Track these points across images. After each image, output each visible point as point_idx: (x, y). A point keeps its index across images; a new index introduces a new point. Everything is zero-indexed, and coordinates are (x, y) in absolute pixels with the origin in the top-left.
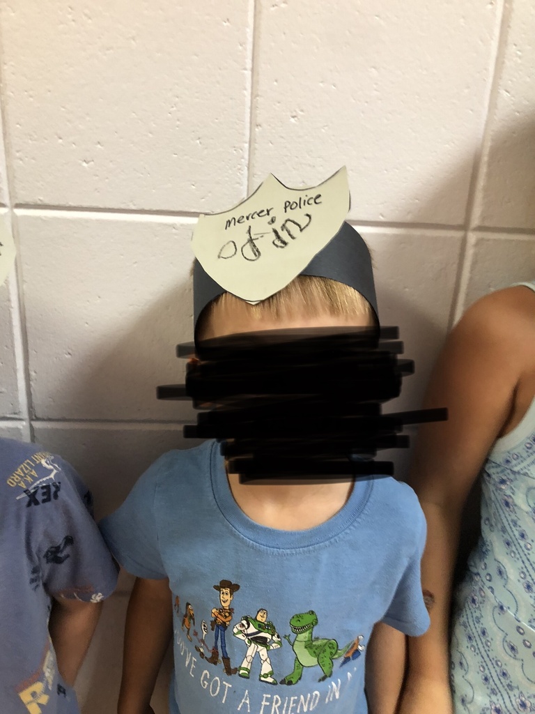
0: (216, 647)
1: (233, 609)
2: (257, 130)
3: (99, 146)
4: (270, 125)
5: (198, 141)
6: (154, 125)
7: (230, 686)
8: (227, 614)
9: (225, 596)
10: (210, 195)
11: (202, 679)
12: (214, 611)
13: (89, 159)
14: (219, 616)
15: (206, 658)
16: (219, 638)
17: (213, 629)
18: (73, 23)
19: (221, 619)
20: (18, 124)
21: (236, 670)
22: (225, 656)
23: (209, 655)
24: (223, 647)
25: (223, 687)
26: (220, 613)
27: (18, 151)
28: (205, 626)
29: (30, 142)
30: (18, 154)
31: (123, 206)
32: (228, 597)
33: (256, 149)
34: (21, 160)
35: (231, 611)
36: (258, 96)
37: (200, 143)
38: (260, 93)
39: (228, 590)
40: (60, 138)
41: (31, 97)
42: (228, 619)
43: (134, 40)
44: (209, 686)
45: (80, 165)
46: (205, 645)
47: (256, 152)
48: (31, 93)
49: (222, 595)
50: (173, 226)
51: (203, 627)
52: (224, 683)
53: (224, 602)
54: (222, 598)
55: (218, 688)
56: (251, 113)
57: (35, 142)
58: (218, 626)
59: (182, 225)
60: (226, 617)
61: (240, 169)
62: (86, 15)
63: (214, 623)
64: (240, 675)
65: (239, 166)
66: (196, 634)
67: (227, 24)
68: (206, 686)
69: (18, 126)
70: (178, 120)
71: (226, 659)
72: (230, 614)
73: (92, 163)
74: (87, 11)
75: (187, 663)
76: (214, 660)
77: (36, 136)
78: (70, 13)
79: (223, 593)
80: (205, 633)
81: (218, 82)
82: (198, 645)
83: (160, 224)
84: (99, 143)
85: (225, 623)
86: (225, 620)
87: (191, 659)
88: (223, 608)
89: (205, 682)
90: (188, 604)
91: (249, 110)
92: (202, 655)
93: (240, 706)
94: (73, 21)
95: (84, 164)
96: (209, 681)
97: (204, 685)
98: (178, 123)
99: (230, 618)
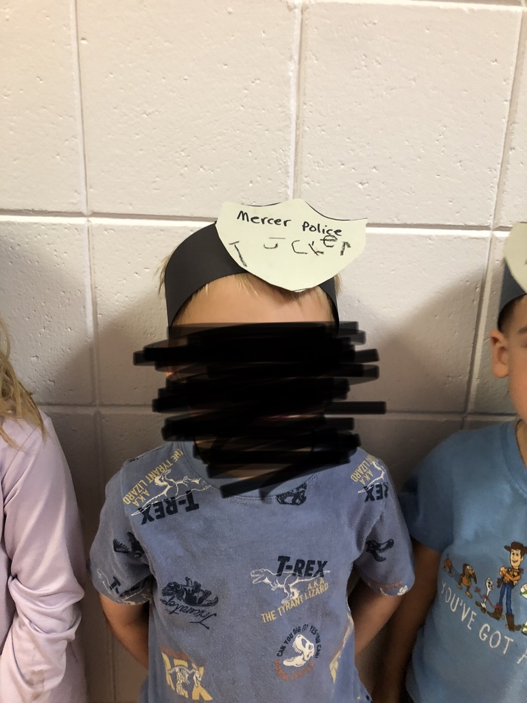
0: (501, 603)
1: (523, 570)
2: (510, 152)
3: (374, 170)
4: (522, 148)
5: (459, 164)
6: (423, 151)
7: (512, 640)
8: (516, 574)
9: (515, 556)
10: (464, 209)
11: (481, 631)
12: (502, 569)
13: (365, 181)
14: (507, 575)
15: (488, 612)
16: (505, 596)
17: (498, 586)
18: (365, 68)
19: (508, 578)
20: (309, 154)
21: (520, 627)
22: (510, 613)
23: (492, 610)
24: (508, 604)
25: (504, 641)
26: (508, 572)
27: (306, 177)
28: (489, 583)
29: (317, 169)
30: (306, 179)
31: (389, 221)
32: (518, 558)
33: (508, 169)
34: (308, 184)
35: (520, 571)
36: (515, 123)
37: (461, 165)
38: (517, 120)
39: (519, 552)
40: (343, 165)
41: (323, 131)
42: (515, 578)
43: (414, 80)
44: (488, 639)
45: (357, 186)
46: (489, 601)
47: (508, 171)
48: (323, 127)
49: (512, 556)
50: (430, 238)
51: (487, 584)
52: (506, 637)
53: (514, 562)
54: (511, 558)
55: (499, 642)
56: (506, 138)
57: (321, 168)
58: (505, 584)
59: (437, 236)
60: (514, 576)
61: (492, 187)
62: (377, 61)
63: (501, 581)
64: (522, 632)
65: (492, 185)
66: (478, 590)
67: (495, 63)
68: (485, 639)
69: (309, 155)
70: (444, 146)
71: (510, 616)
72: (519, 574)
73: (367, 184)
74: (378, 58)
75: (464, 617)
76: (497, 614)
77: (322, 164)
78: (363, 60)
79: (513, 554)
80: (489, 590)
81: (482, 113)
82: (479, 599)
83: (419, 236)
84: (375, 167)
85: (512, 582)
86: (512, 579)
87: (470, 613)
88: (512, 568)
89: (485, 635)
90: (465, 565)
91: (504, 136)
92: (484, 610)
93: (520, 660)
94: (366, 66)
95: (360, 186)
96: (489, 634)
97: (483, 637)
98: (443, 149)
99: (518, 577)
